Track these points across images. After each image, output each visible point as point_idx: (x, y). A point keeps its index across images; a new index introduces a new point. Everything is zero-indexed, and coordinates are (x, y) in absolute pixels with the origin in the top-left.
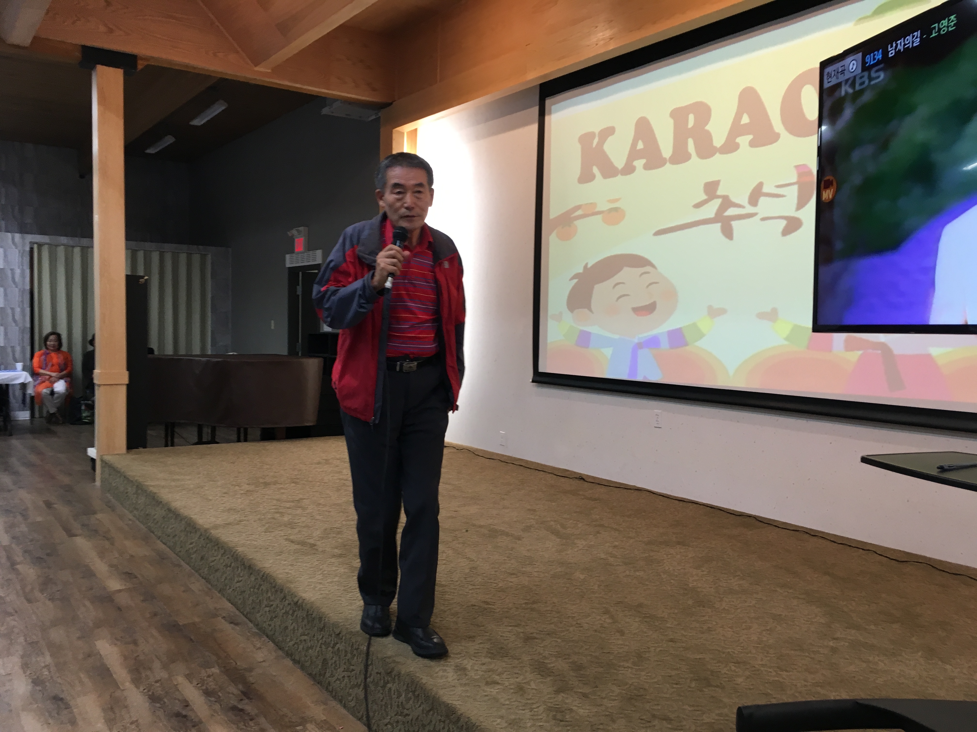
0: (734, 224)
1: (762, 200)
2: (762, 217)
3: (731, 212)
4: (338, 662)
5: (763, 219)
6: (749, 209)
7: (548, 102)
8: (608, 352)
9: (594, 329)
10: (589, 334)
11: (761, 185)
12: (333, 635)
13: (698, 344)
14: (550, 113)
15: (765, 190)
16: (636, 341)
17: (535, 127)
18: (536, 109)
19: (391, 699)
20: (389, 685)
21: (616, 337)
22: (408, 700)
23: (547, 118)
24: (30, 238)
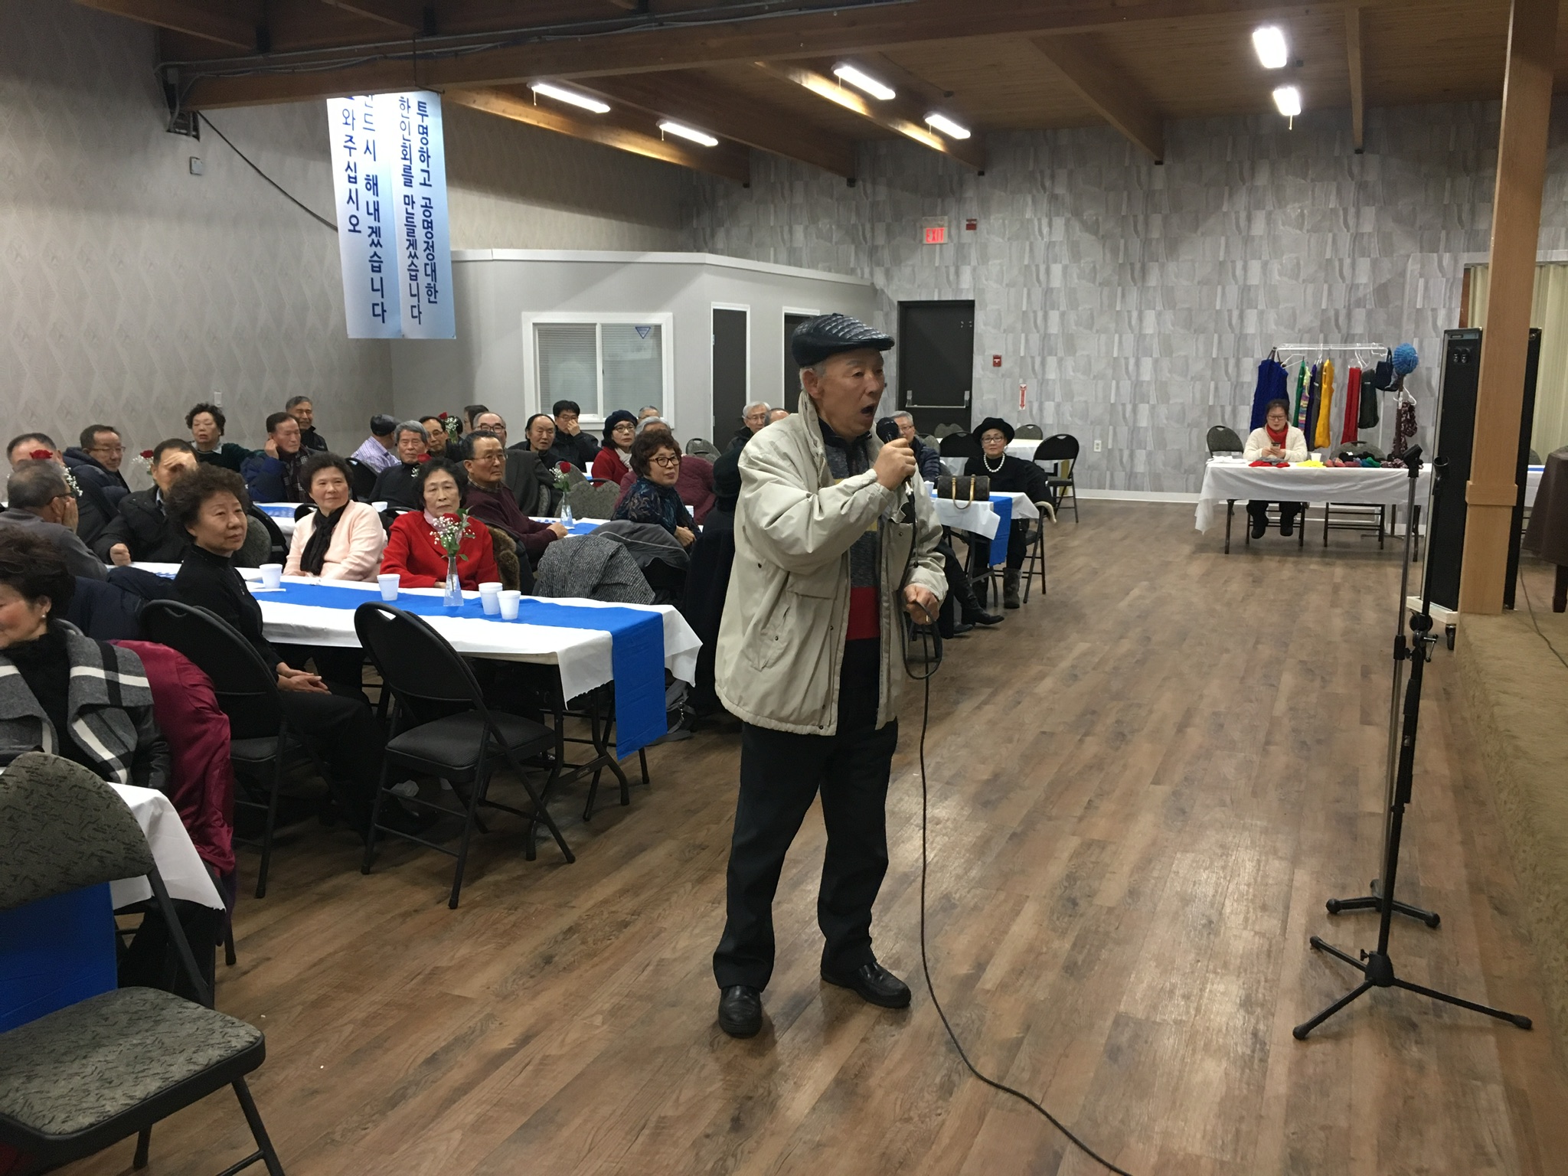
24: (1466, 258)
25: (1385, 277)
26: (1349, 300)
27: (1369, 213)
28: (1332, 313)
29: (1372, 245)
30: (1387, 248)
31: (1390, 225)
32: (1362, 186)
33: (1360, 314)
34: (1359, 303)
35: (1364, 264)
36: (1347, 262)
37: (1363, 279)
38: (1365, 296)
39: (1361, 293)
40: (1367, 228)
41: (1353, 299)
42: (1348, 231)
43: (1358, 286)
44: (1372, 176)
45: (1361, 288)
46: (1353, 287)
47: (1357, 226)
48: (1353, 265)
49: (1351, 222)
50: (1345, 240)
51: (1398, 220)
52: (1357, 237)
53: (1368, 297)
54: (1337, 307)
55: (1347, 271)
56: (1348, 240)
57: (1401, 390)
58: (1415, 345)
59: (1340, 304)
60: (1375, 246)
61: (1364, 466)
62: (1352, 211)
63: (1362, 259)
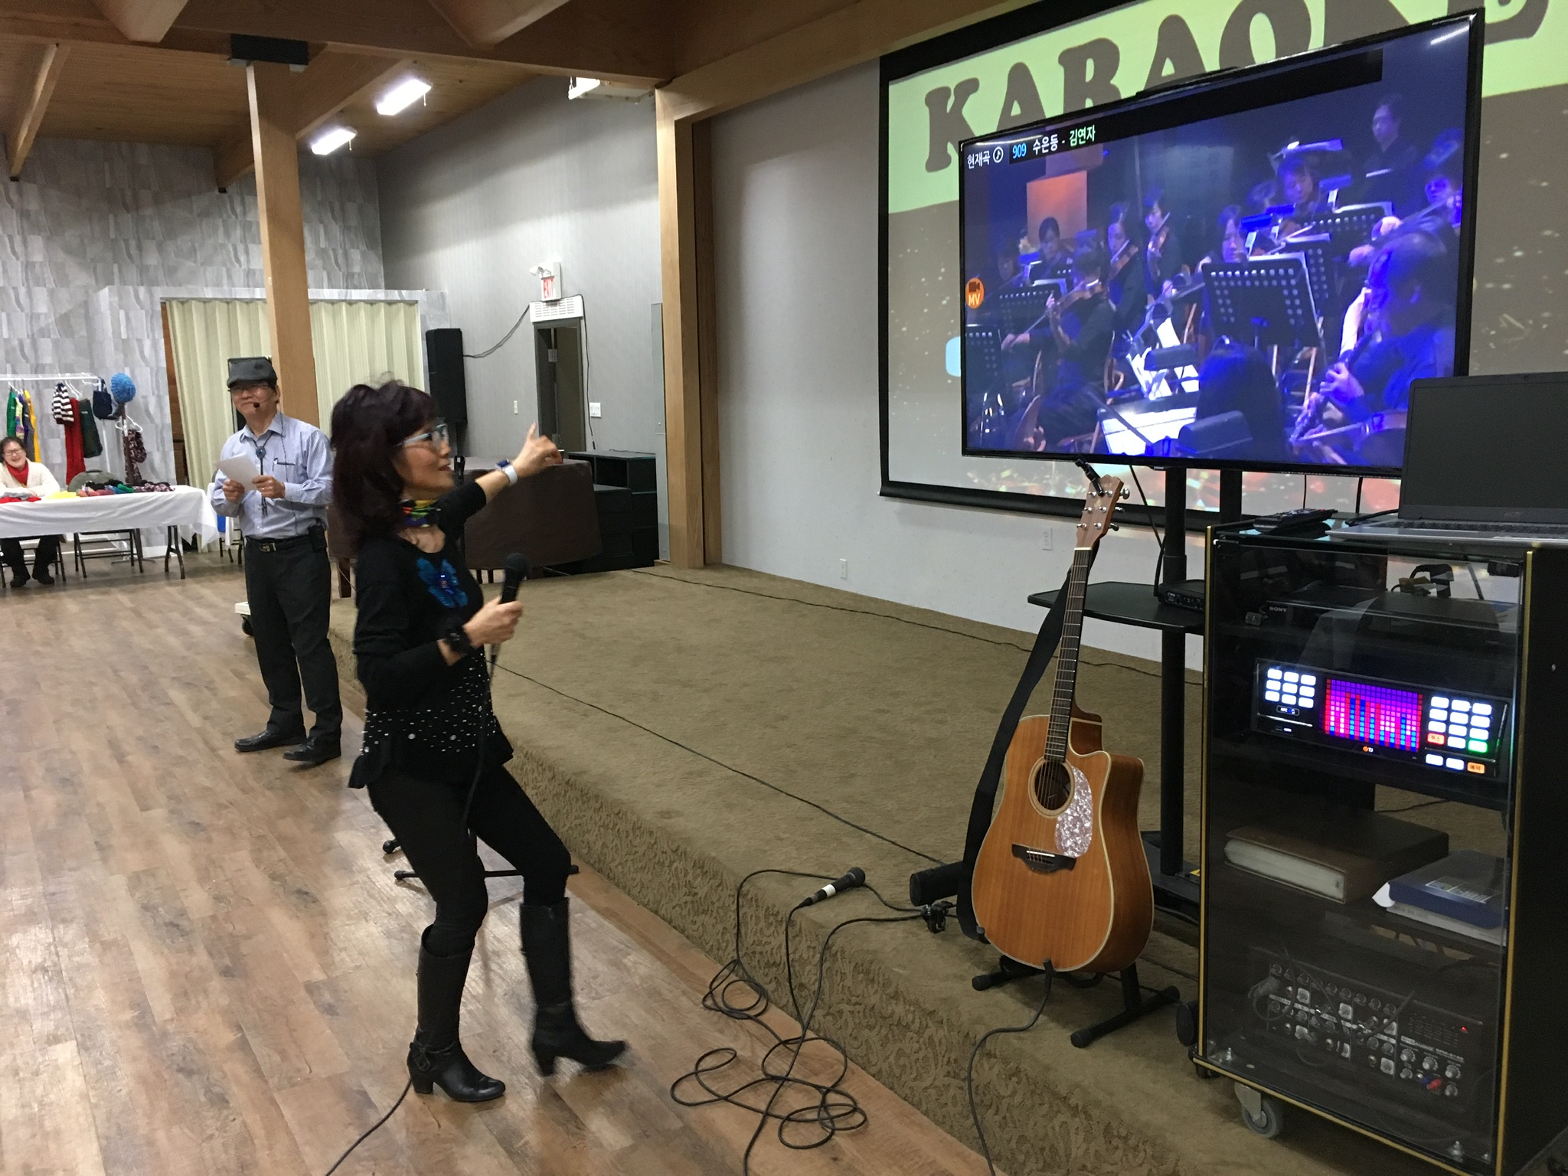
4: (619, 846)
12: (613, 815)
19: (678, 879)
20: (675, 865)
22: (695, 878)
24: (160, 293)
25: (66, 308)
26: (32, 330)
27: (37, 242)
28: (16, 343)
29: (46, 275)
30: (62, 280)
31: (61, 256)
32: (24, 214)
33: (46, 345)
34: (44, 333)
35: (41, 295)
36: (22, 290)
37: (42, 308)
38: (48, 325)
39: (43, 323)
40: (38, 257)
41: (35, 330)
42: (17, 259)
43: (39, 315)
44: (33, 205)
45: (42, 318)
46: (33, 317)
47: (26, 255)
48: (29, 293)
49: (19, 249)
50: (17, 268)
51: (69, 251)
52: (28, 266)
53: (51, 327)
54: (20, 337)
55: (23, 299)
56: (20, 269)
57: (124, 418)
58: (127, 372)
59: (23, 332)
60: (48, 275)
61: (118, 493)
62: (18, 239)
63: (37, 288)
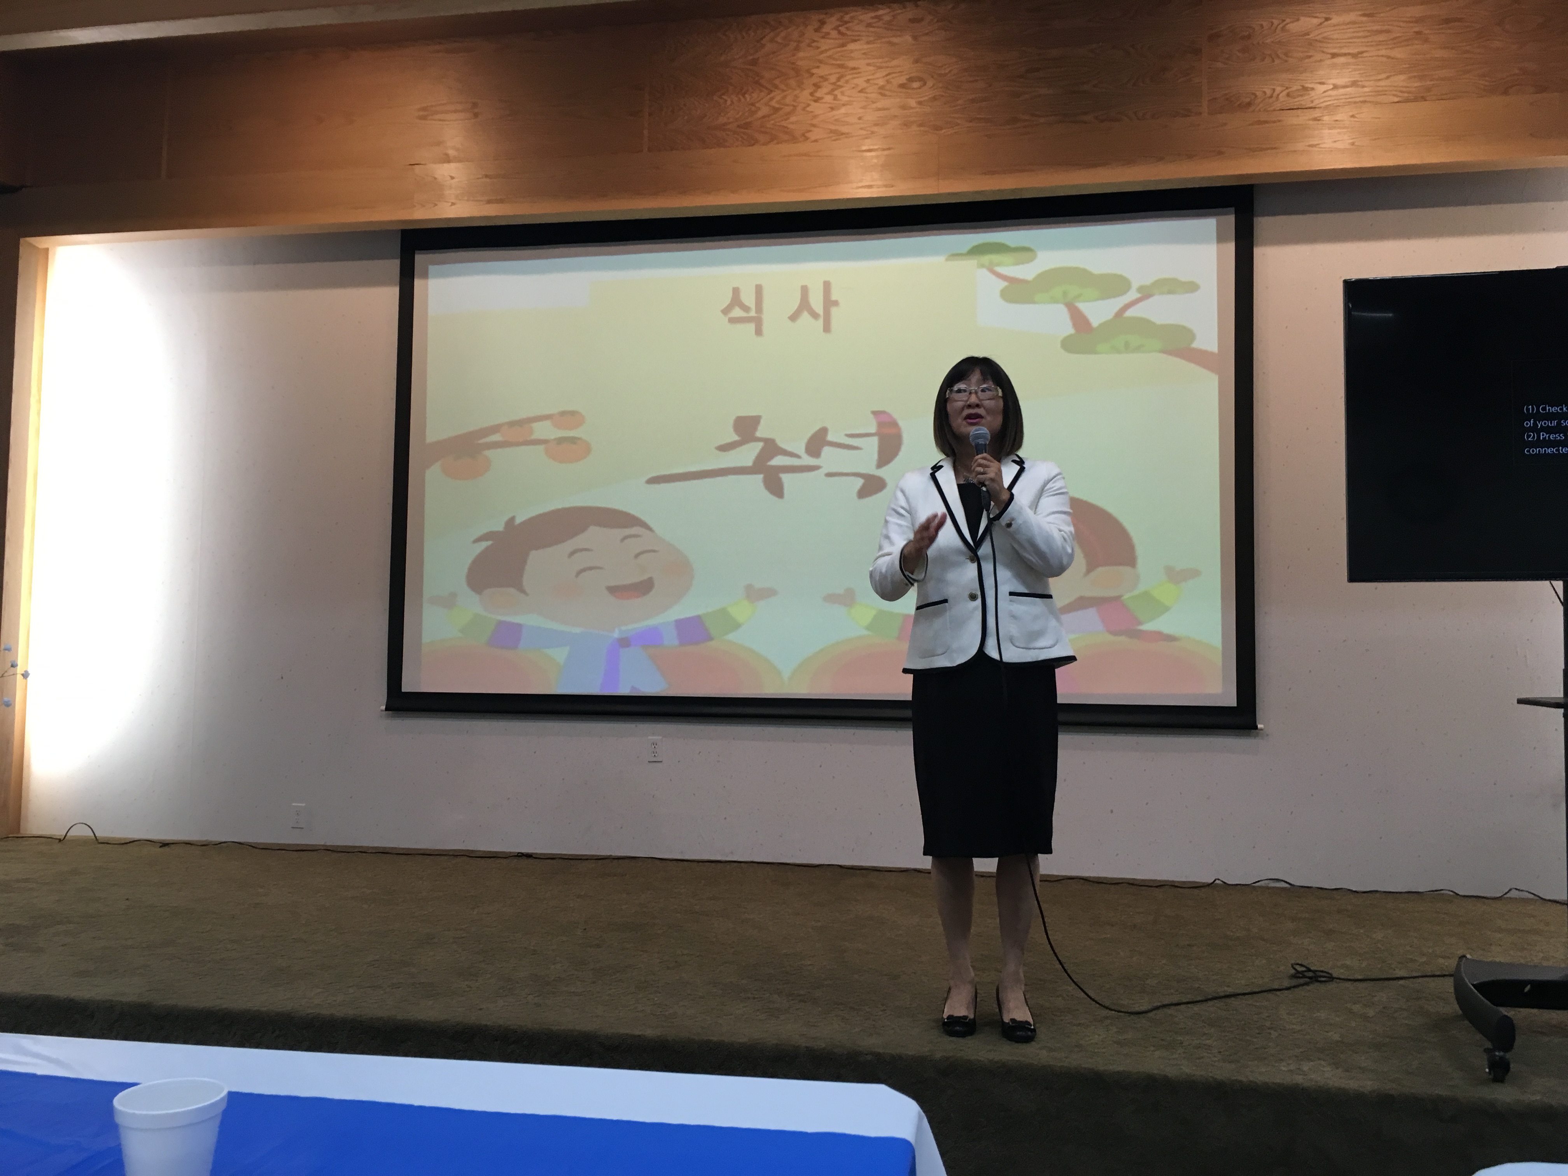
0: (785, 478)
1: (827, 451)
2: (827, 471)
3: (778, 461)
5: (829, 475)
6: (808, 460)
7: (420, 258)
8: (560, 655)
9: (529, 620)
10: (519, 626)
11: (824, 431)
13: (731, 637)
14: (425, 275)
15: (830, 437)
16: (616, 635)
17: (393, 293)
18: (394, 266)
21: (577, 630)
23: (418, 283)
